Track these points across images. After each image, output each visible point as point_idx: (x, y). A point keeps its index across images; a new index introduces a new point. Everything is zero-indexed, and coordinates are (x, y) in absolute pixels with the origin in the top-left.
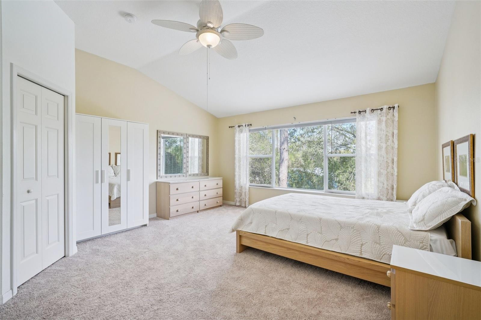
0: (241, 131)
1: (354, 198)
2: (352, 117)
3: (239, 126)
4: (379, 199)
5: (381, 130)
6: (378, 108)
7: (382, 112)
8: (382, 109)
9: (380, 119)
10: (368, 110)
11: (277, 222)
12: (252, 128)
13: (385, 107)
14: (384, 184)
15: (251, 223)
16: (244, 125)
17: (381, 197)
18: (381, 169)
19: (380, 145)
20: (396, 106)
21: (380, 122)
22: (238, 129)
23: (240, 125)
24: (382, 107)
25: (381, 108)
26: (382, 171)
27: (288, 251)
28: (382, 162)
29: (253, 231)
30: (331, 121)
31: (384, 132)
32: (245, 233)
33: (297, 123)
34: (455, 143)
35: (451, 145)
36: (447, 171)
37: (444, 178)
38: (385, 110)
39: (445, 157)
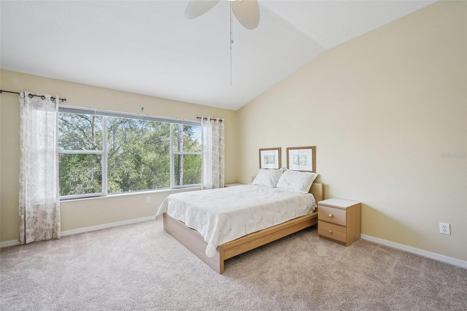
0: (37, 106)
1: (200, 189)
2: (197, 121)
3: (31, 96)
4: (214, 187)
5: (215, 135)
6: (213, 119)
7: (216, 122)
8: (216, 120)
9: (214, 127)
10: (209, 119)
13: (218, 119)
14: (217, 175)
17: (215, 185)
18: (215, 164)
19: (214, 146)
20: (223, 120)
21: (214, 129)
23: (32, 94)
24: (216, 119)
25: (214, 119)
26: (215, 165)
28: (215, 159)
29: (236, 237)
30: (180, 121)
31: (218, 137)
32: (230, 244)
33: (145, 115)
34: (288, 149)
35: (280, 150)
36: (266, 163)
37: (260, 168)
38: (218, 121)
39: (265, 156)
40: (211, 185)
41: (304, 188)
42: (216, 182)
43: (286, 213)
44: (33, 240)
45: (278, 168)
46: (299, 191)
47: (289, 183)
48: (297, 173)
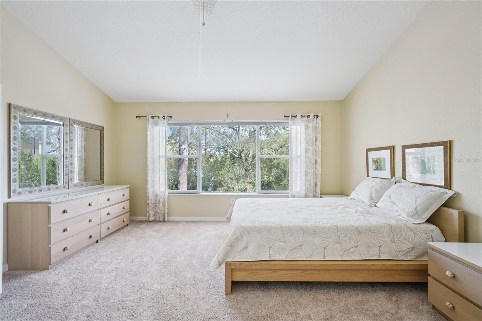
0: (156, 124)
1: (288, 197)
2: (285, 121)
3: (153, 117)
4: (306, 196)
5: (308, 135)
6: (306, 115)
7: (309, 118)
8: (309, 116)
9: (307, 125)
10: (299, 116)
11: (285, 239)
12: (171, 121)
13: (312, 115)
14: (310, 182)
15: (246, 248)
16: (161, 116)
17: (308, 194)
18: (308, 169)
19: (307, 148)
20: (319, 114)
21: (307, 127)
22: (151, 120)
23: (154, 116)
24: (309, 115)
25: (308, 115)
26: (309, 170)
27: (304, 273)
28: (309, 163)
29: (252, 259)
30: (265, 123)
31: (311, 136)
32: (241, 264)
34: (404, 148)
35: (392, 149)
36: (375, 170)
37: (368, 176)
38: (311, 117)
39: (373, 159)
40: (303, 193)
41: (417, 213)
42: (309, 191)
43: (356, 247)
44: (153, 219)
45: (390, 178)
46: (406, 217)
47: (394, 202)
48: (414, 186)
